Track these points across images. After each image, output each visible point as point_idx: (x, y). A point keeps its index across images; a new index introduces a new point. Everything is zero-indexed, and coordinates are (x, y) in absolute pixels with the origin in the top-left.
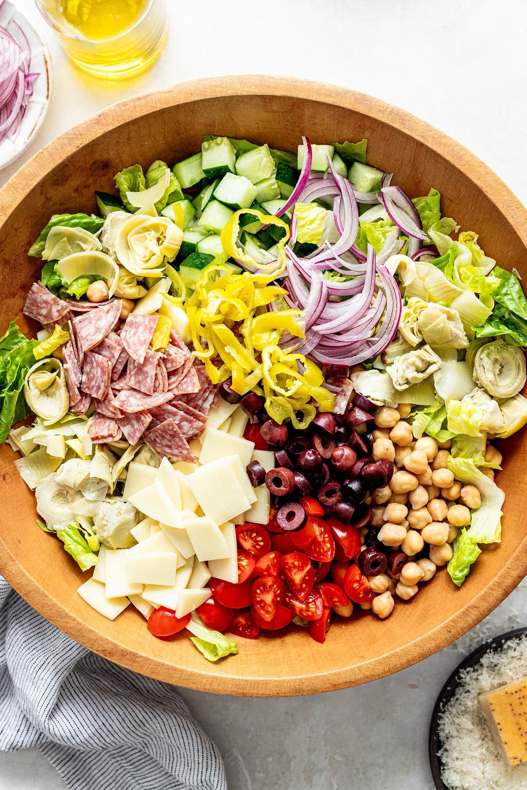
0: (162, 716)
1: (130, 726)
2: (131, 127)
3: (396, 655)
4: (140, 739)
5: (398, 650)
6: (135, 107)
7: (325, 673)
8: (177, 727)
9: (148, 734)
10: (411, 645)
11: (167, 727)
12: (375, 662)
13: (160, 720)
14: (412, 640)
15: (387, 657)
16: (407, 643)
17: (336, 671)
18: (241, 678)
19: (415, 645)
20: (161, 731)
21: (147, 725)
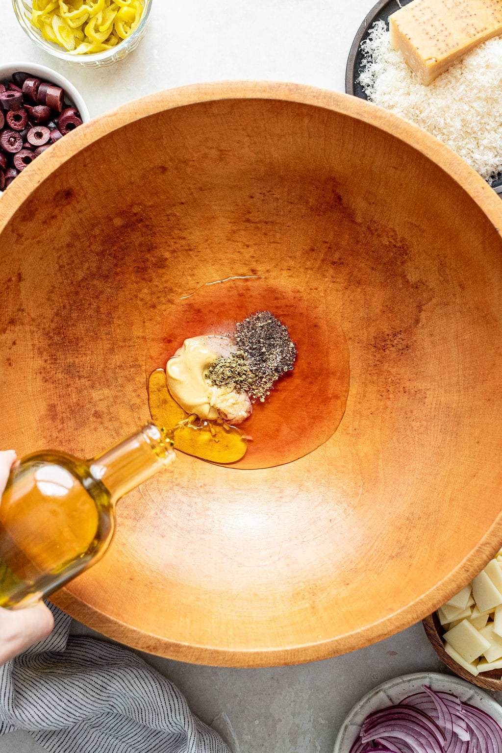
0: (119, 674)
1: (94, 694)
2: (85, 154)
3: (422, 602)
4: (106, 703)
5: (422, 597)
6: (85, 135)
7: (359, 630)
8: (136, 679)
9: (111, 695)
10: (434, 590)
11: (127, 682)
12: (404, 611)
13: (118, 679)
14: (434, 585)
15: (414, 605)
16: (429, 589)
17: (368, 626)
18: (280, 649)
19: (438, 589)
20: (122, 688)
21: (109, 688)
